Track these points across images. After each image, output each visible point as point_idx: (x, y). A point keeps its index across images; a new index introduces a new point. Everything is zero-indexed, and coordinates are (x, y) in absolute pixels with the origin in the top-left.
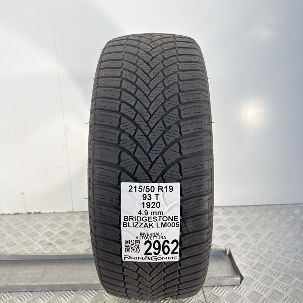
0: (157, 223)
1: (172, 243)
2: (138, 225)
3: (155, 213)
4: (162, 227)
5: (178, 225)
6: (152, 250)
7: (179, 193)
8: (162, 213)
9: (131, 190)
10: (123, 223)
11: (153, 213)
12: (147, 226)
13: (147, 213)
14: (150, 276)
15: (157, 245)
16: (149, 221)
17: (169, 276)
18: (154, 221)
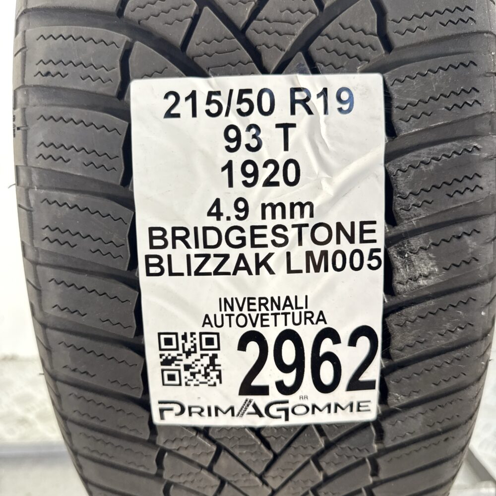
0: (288, 254)
1: (353, 342)
2: (210, 267)
3: (279, 210)
4: (308, 271)
5: (374, 263)
6: (269, 375)
7: (379, 119)
8: (307, 209)
9: (173, 112)
10: (147, 257)
11: (269, 210)
12: (247, 268)
13: (246, 209)
14: (265, 483)
15: (289, 352)
16: (253, 245)
17: (337, 481)
18: (274, 242)
